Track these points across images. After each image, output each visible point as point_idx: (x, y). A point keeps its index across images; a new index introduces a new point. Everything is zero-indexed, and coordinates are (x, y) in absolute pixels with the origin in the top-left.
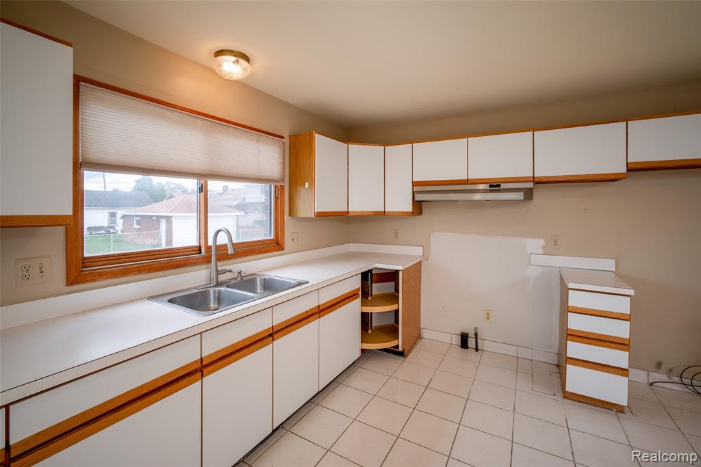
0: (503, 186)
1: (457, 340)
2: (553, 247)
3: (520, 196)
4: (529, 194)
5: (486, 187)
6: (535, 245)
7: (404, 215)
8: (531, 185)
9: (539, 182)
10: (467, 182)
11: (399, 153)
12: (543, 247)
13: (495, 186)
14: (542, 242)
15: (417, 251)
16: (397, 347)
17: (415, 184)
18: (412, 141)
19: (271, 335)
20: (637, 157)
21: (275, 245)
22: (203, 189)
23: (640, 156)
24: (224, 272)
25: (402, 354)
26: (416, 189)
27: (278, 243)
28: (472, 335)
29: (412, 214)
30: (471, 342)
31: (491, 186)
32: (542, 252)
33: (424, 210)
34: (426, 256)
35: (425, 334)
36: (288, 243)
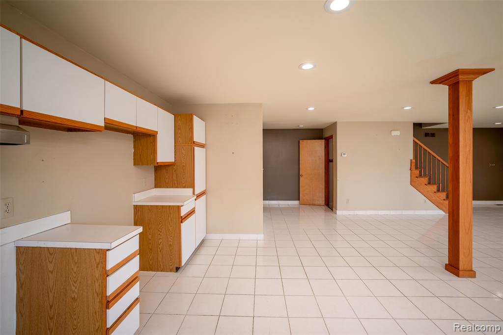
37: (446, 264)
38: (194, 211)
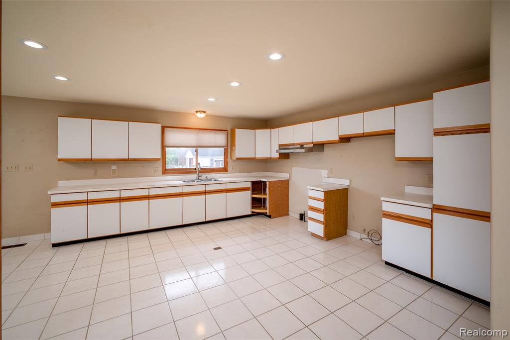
0: (304, 146)
1: (298, 217)
2: (331, 174)
5: (299, 146)
6: (324, 173)
7: (275, 159)
8: (312, 146)
10: (294, 145)
12: (328, 174)
14: (327, 172)
16: (267, 213)
17: (280, 146)
19: (205, 193)
21: (225, 170)
22: (196, 151)
24: (201, 176)
25: (268, 217)
26: (281, 148)
27: (225, 169)
29: (279, 158)
31: (301, 146)
32: (327, 176)
33: (290, 156)
34: (290, 178)
36: (230, 168)
38: (429, 224)
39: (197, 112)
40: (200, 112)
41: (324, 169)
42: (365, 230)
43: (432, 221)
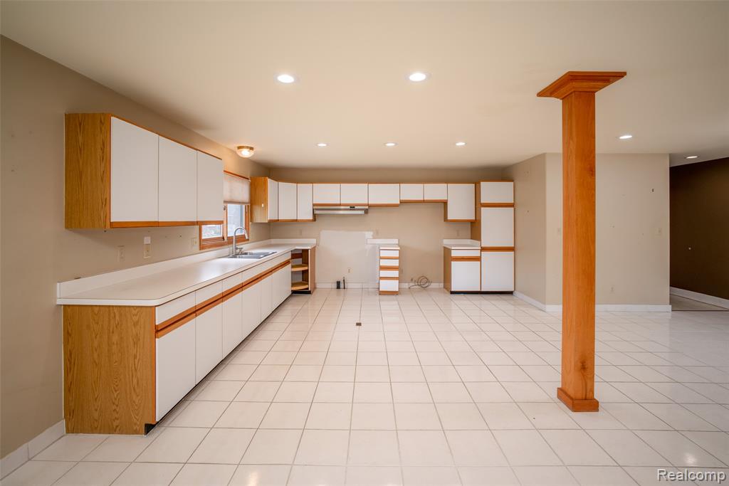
0: (356, 207)
1: (335, 286)
2: (376, 235)
3: (362, 212)
4: (366, 211)
5: (349, 207)
6: (369, 234)
7: (309, 221)
8: (367, 207)
9: (370, 206)
10: (340, 205)
11: (305, 188)
12: (373, 236)
13: (352, 207)
14: (372, 233)
15: (313, 241)
16: (308, 289)
17: (314, 205)
18: (312, 182)
20: (403, 198)
23: (405, 197)
25: (309, 293)
26: (315, 207)
28: (342, 282)
29: (312, 221)
30: (342, 286)
33: (317, 219)
34: (318, 244)
35: (318, 286)
37: (558, 388)
38: (478, 259)
39: (239, 148)
40: (247, 147)
41: (368, 231)
42: (412, 280)
43: (481, 257)
